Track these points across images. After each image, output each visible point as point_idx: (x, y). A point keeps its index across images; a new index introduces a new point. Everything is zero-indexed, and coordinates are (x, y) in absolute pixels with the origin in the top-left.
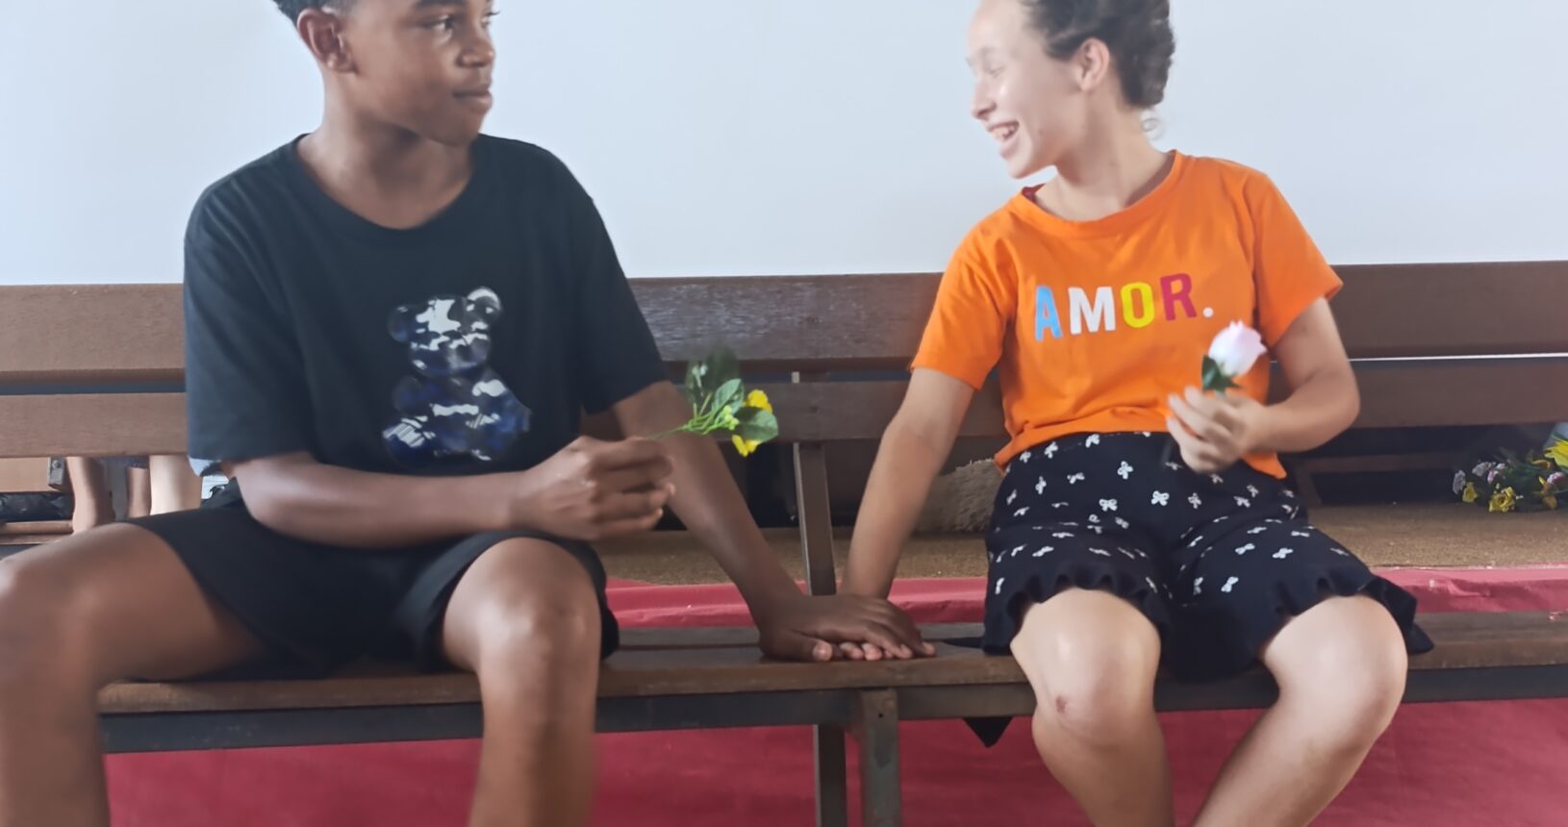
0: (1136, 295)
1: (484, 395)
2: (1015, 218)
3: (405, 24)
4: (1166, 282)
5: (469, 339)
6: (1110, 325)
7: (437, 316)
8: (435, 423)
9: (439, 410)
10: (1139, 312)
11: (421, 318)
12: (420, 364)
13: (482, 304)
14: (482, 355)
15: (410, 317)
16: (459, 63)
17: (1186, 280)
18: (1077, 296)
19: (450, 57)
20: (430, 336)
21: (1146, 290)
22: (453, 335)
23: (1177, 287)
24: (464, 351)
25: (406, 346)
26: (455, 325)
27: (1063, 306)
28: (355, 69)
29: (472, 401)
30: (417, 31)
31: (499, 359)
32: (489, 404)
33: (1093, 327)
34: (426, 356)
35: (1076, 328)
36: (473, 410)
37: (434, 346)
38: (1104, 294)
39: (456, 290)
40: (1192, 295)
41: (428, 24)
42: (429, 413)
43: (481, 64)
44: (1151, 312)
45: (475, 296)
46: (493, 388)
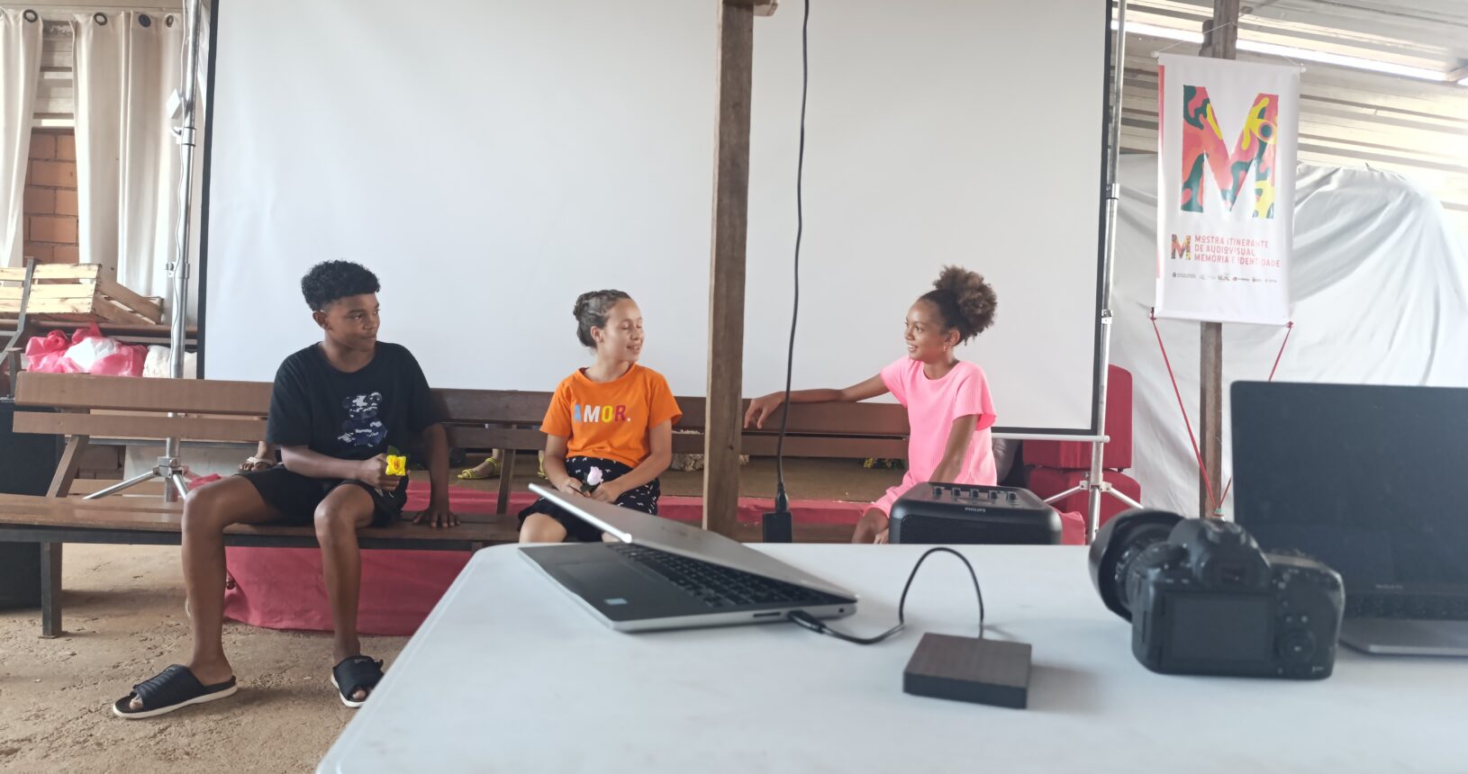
0: (607, 411)
1: (374, 426)
2: (574, 378)
3: (345, 317)
4: (618, 408)
5: (370, 408)
6: (597, 420)
7: (360, 401)
8: (356, 435)
9: (357, 431)
10: (607, 416)
11: (354, 401)
12: (352, 416)
13: (375, 397)
14: (375, 413)
15: (350, 401)
16: (364, 328)
17: (624, 407)
18: (588, 408)
19: (361, 326)
20: (356, 407)
21: (611, 409)
22: (364, 407)
23: (621, 410)
24: (368, 412)
25: (348, 410)
26: (365, 404)
27: (582, 412)
28: (330, 329)
29: (369, 428)
30: (349, 320)
31: (380, 414)
32: (374, 429)
33: (591, 420)
34: (355, 414)
35: (585, 420)
36: (370, 431)
37: (358, 410)
38: (597, 409)
39: (367, 392)
40: (625, 413)
41: (353, 318)
42: (354, 432)
43: (371, 329)
44: (611, 417)
45: (373, 395)
46: (378, 424)
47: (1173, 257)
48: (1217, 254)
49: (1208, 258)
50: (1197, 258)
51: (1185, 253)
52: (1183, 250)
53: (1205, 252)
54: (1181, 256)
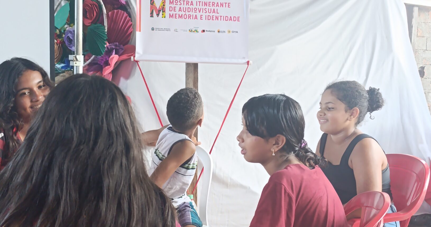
47: (152, 16)
48: (187, 13)
49: (180, 17)
50: (171, 16)
51: (161, 13)
52: (159, 11)
53: (177, 12)
54: (158, 15)
